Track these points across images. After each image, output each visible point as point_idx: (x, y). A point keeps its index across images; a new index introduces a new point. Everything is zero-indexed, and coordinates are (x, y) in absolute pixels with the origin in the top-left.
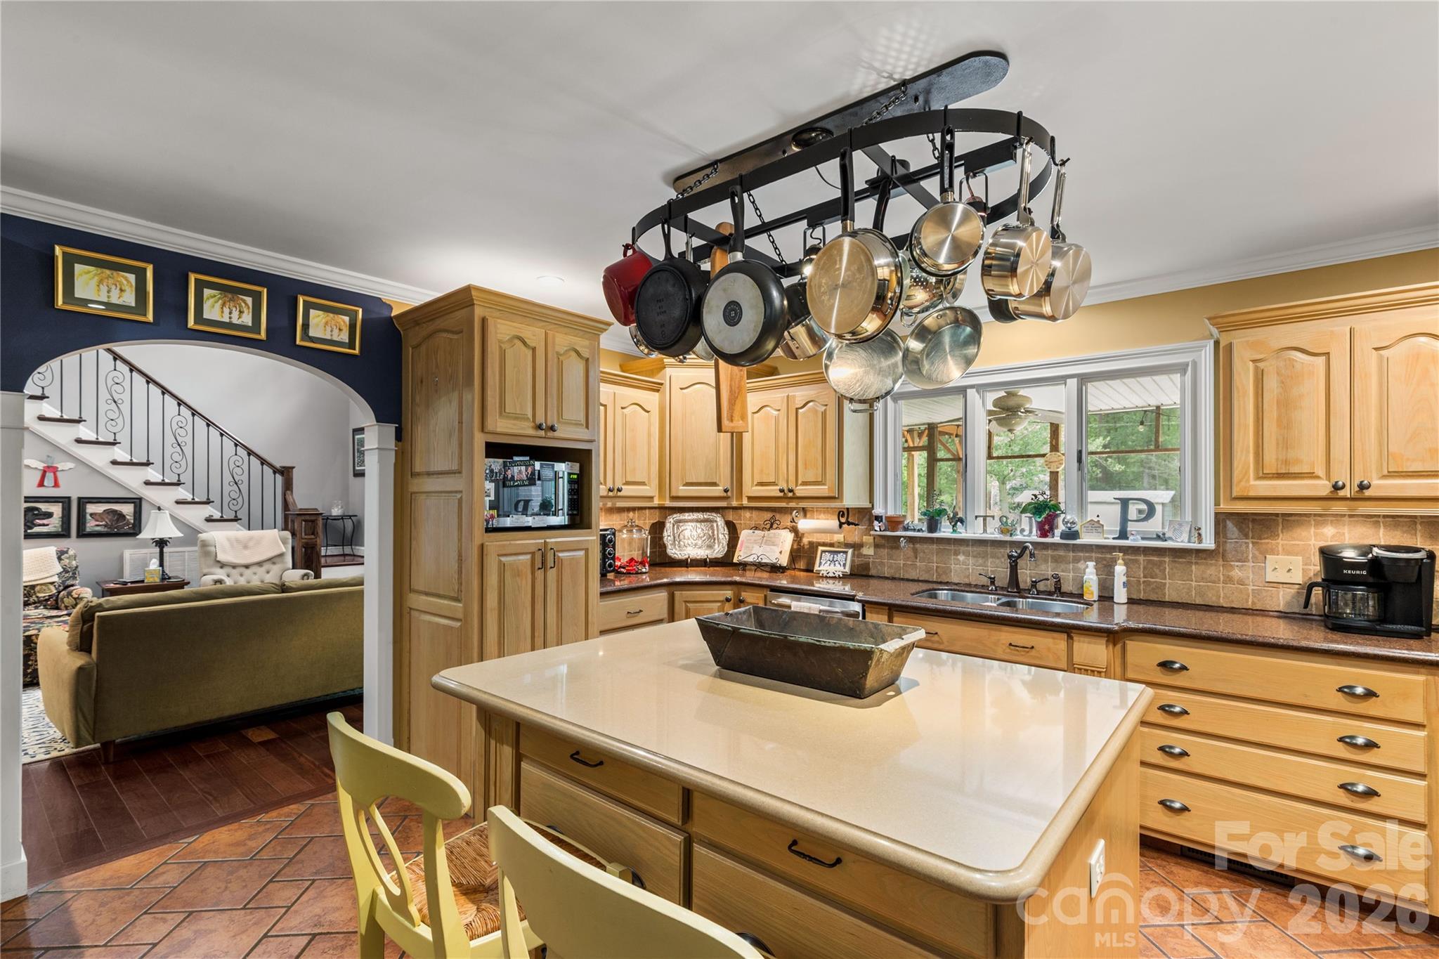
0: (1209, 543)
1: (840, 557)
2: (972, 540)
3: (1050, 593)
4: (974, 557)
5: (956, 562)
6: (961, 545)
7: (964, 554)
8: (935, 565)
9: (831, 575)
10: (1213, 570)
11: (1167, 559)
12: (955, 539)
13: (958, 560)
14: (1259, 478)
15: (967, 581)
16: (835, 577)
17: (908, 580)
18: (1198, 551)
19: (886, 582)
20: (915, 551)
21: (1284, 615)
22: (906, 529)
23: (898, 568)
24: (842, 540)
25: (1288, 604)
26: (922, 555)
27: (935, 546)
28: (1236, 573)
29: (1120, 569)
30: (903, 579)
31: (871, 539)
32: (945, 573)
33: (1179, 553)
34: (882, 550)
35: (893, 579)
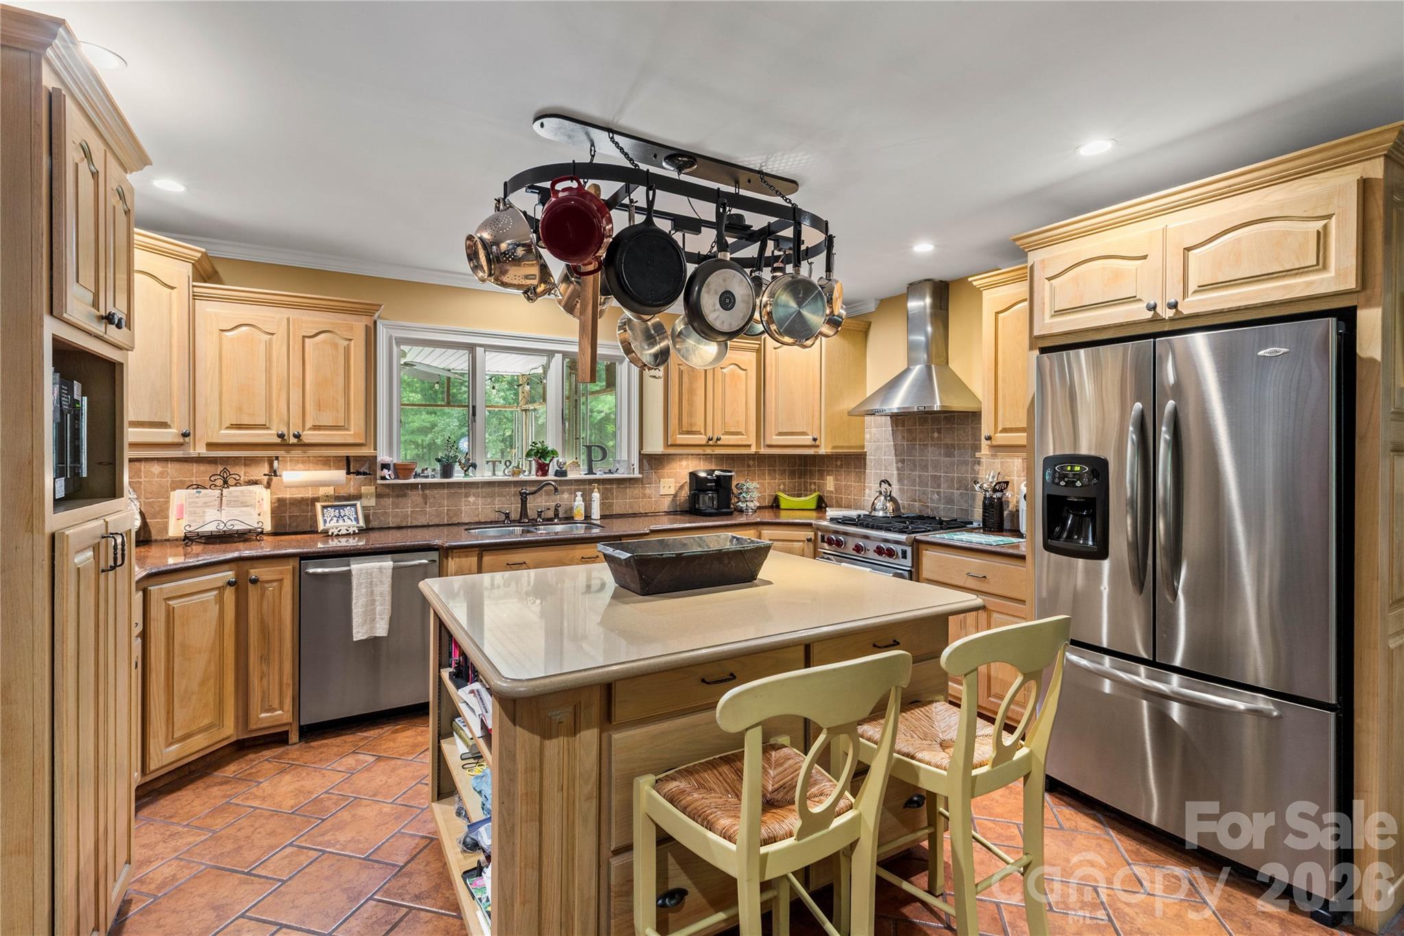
0: (637, 475)
1: (348, 511)
2: (482, 482)
3: (551, 520)
4: (483, 497)
5: (467, 503)
6: (471, 488)
7: (474, 495)
8: (446, 508)
9: (344, 532)
10: (637, 491)
11: (614, 486)
12: (466, 483)
13: (469, 501)
14: (680, 434)
15: (477, 519)
16: (349, 534)
17: (416, 527)
18: (631, 479)
19: (391, 532)
20: (425, 497)
21: (668, 513)
22: (416, 476)
23: (406, 516)
24: (332, 493)
25: (669, 507)
26: (431, 500)
27: (446, 491)
28: (648, 491)
29: (596, 496)
30: (410, 527)
31: (372, 489)
32: (456, 515)
33: (620, 481)
34: (385, 499)
35: (399, 528)
